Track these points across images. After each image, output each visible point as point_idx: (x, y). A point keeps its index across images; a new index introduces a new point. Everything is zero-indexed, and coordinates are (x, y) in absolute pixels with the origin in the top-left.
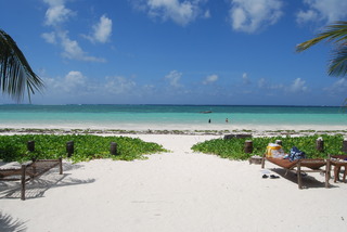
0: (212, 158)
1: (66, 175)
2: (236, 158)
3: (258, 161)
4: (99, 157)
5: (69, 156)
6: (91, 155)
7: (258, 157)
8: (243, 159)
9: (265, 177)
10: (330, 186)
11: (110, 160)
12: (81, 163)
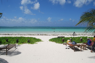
0: (54, 43)
1: (17, 48)
2: (60, 43)
3: (65, 44)
4: (25, 43)
5: (17, 43)
6: (23, 43)
7: (65, 43)
8: (62, 43)
9: (66, 48)
10: (82, 51)
11: (28, 44)
12: (20, 45)
